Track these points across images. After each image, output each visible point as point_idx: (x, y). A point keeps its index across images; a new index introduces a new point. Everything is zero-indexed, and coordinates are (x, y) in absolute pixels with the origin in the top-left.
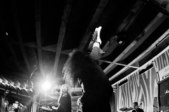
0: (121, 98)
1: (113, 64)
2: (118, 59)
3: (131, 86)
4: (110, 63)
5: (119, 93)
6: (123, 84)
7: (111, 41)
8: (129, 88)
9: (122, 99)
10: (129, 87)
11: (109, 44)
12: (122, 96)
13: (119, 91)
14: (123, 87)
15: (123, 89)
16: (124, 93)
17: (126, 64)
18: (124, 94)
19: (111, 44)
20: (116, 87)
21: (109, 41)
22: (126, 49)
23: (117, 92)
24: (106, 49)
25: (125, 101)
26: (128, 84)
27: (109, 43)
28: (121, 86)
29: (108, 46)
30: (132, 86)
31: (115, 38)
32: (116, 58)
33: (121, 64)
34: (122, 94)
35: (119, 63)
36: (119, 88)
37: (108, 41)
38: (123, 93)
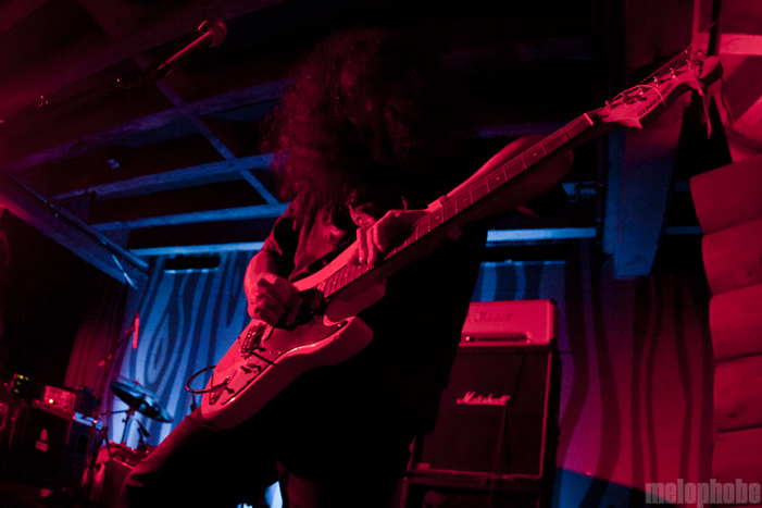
0: (160, 325)
3: (227, 293)
4: (223, 160)
5: (157, 301)
6: (190, 271)
8: (212, 301)
9: (164, 334)
10: (214, 292)
12: (166, 321)
14: (185, 280)
15: (182, 291)
16: (181, 308)
18: (182, 323)
20: (147, 266)
23: (146, 292)
25: (176, 350)
26: (217, 282)
28: (173, 272)
30: (231, 296)
33: (262, 187)
34: (171, 310)
35: (257, 177)
36: (161, 275)
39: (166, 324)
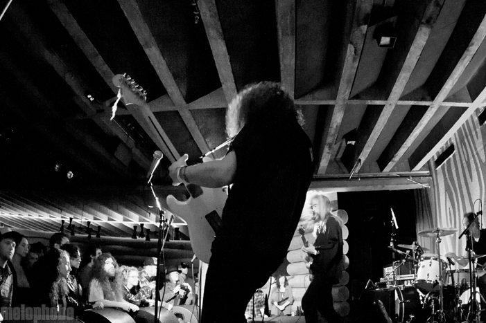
0: (446, 200)
1: (393, 107)
2: (398, 88)
3: (464, 161)
4: (384, 106)
5: (440, 187)
6: (446, 160)
7: (356, 44)
8: (460, 170)
9: (449, 204)
10: (459, 165)
11: (355, 52)
12: (447, 196)
13: (437, 181)
14: (446, 167)
15: (447, 174)
16: (451, 185)
17: (429, 98)
18: (452, 188)
19: (360, 52)
20: (428, 172)
21: (352, 43)
22: (408, 56)
23: (434, 187)
24: (352, 67)
25: (457, 210)
27: (354, 49)
28: (440, 166)
29: (354, 60)
31: (364, 32)
32: (395, 87)
33: (416, 102)
34: (447, 189)
35: (408, 100)
36: (436, 171)
37: (349, 45)
38: (449, 186)
39: (448, 199)
